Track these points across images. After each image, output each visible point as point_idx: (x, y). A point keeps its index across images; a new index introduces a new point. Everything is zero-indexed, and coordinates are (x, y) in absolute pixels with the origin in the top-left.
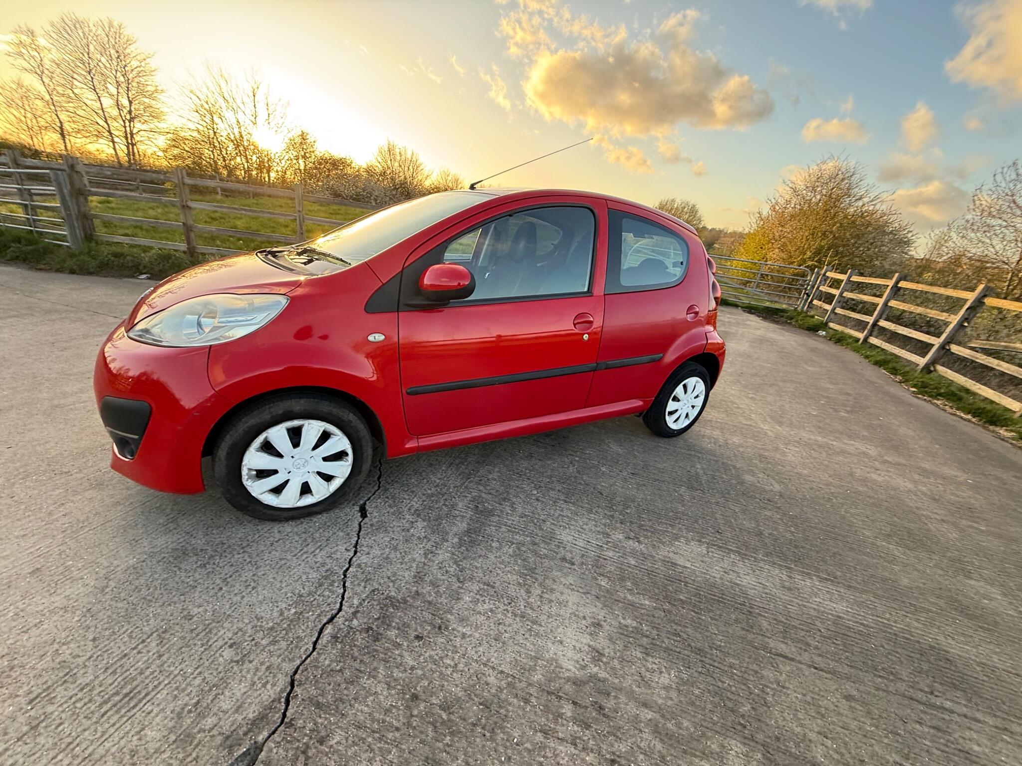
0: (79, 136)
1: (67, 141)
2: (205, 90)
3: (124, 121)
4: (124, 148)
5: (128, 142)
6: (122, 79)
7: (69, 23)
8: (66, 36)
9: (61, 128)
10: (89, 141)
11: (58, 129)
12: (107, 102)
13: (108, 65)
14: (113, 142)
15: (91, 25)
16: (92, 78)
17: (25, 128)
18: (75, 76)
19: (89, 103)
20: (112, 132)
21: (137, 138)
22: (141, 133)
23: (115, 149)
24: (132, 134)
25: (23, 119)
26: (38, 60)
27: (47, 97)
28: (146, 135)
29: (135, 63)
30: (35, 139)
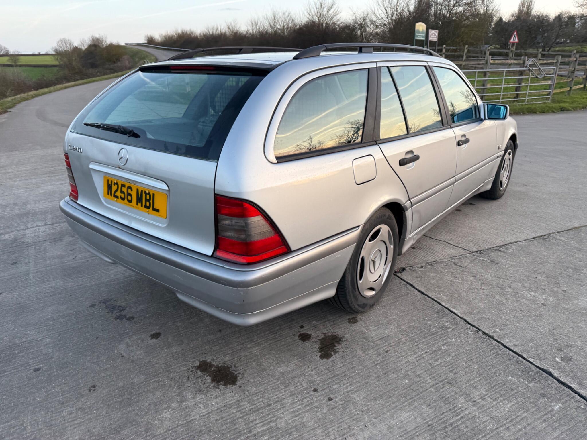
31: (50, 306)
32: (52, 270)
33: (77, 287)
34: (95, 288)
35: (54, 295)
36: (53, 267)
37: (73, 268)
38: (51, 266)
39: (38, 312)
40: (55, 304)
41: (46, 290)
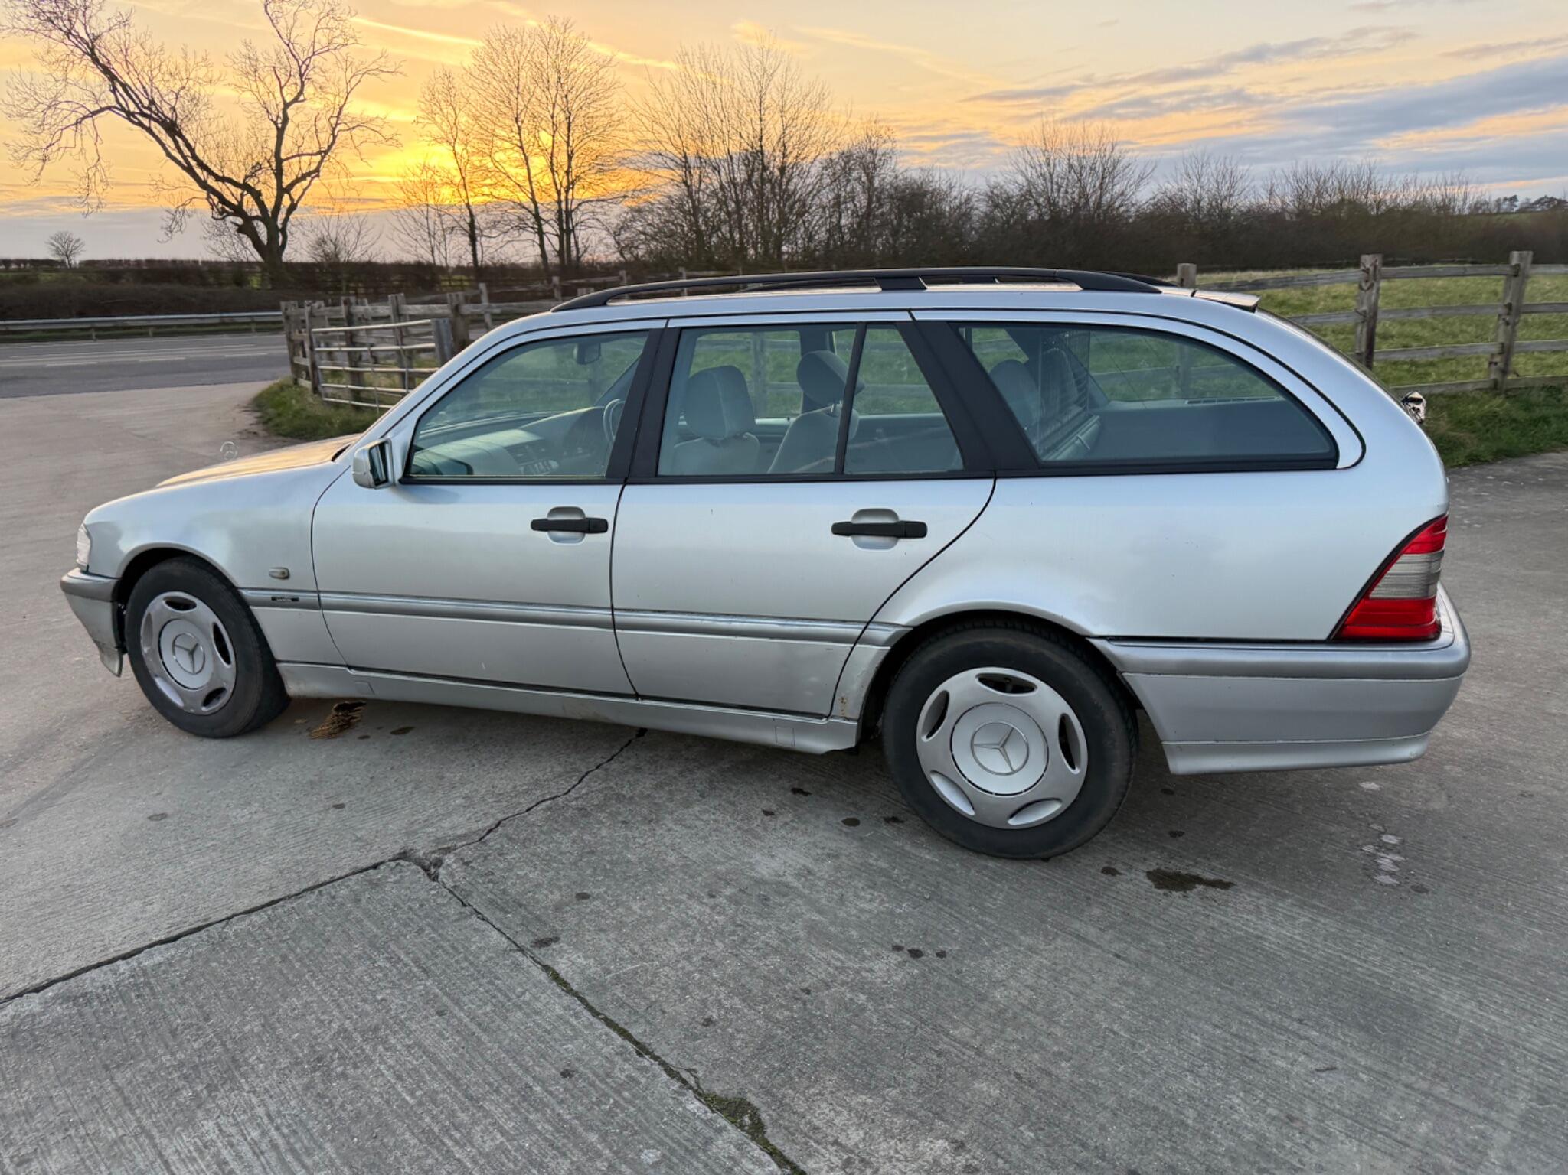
0: (494, 233)
1: (478, 247)
2: (676, 108)
3: (559, 193)
4: (555, 241)
5: (561, 229)
6: (562, 117)
7: (496, 44)
8: (491, 67)
9: (472, 225)
10: (507, 239)
11: (467, 228)
12: (539, 163)
13: (544, 100)
14: (541, 233)
15: (526, 37)
16: (520, 128)
17: (426, 236)
18: (499, 131)
19: (512, 171)
20: (542, 215)
21: (576, 217)
22: (582, 208)
23: (542, 246)
24: (569, 213)
25: (425, 222)
26: (451, 119)
27: (458, 179)
28: (591, 208)
29: (580, 83)
30: (436, 252)
31: (1516, 953)
32: (1435, 1075)
33: (1414, 955)
34: (1375, 921)
35: (1489, 974)
36: (1424, 1085)
37: (1366, 1029)
38: (1427, 1094)
39: (1557, 957)
40: (1502, 950)
41: (1502, 1006)
